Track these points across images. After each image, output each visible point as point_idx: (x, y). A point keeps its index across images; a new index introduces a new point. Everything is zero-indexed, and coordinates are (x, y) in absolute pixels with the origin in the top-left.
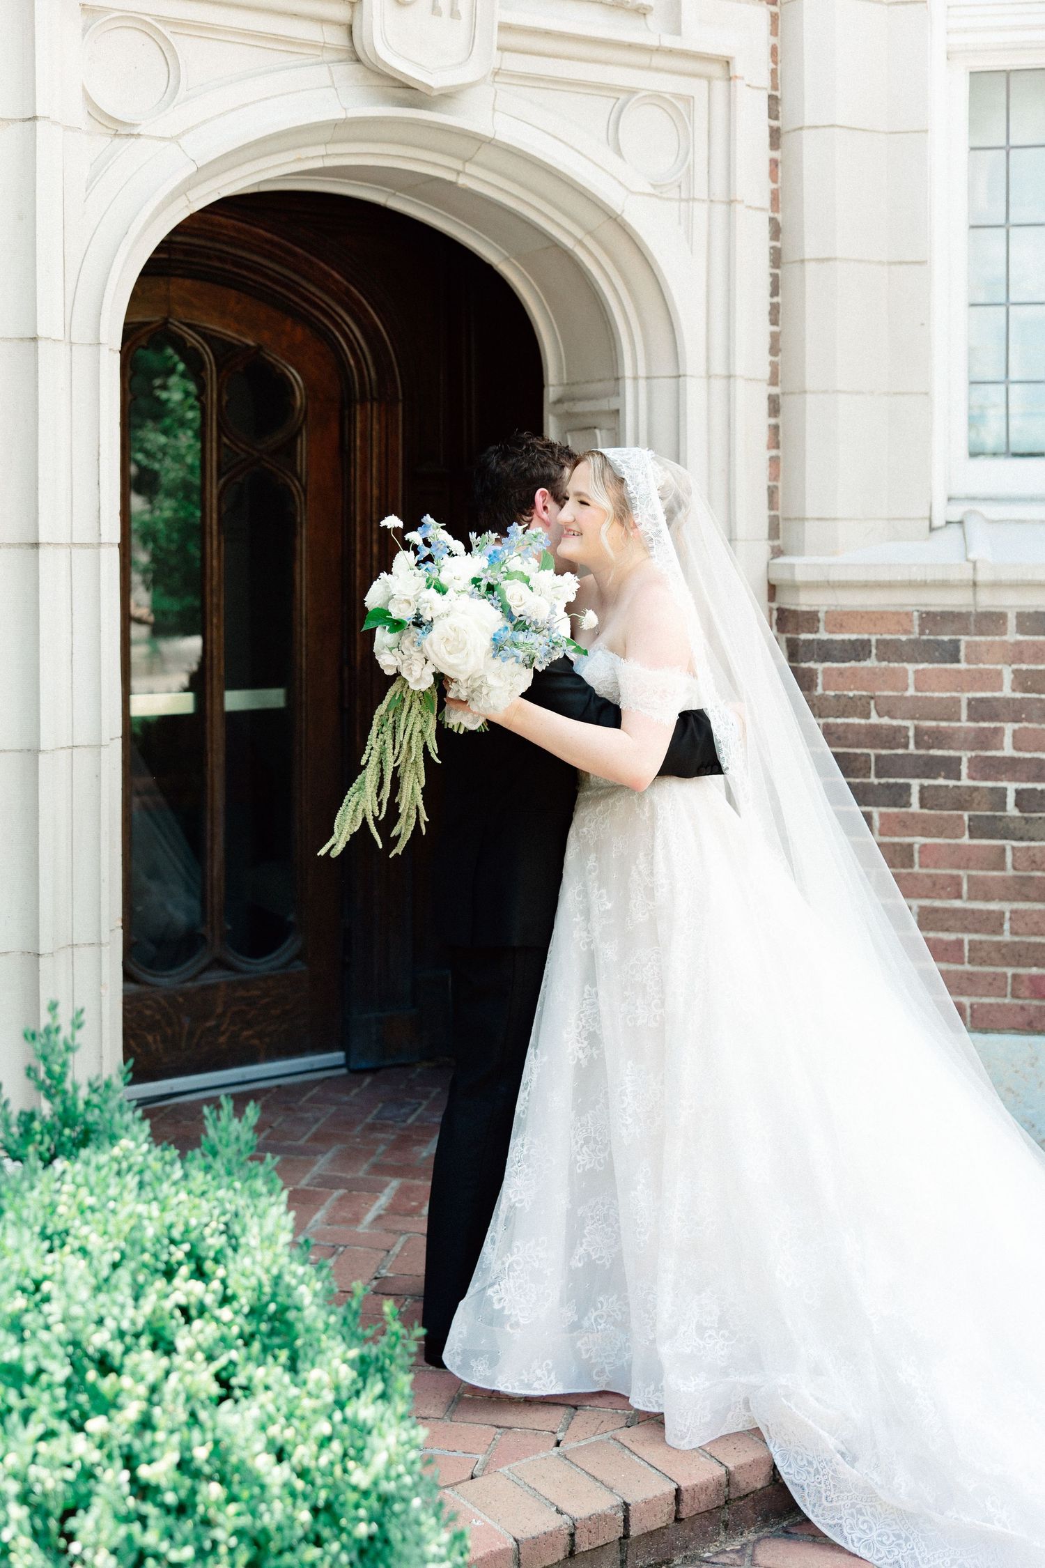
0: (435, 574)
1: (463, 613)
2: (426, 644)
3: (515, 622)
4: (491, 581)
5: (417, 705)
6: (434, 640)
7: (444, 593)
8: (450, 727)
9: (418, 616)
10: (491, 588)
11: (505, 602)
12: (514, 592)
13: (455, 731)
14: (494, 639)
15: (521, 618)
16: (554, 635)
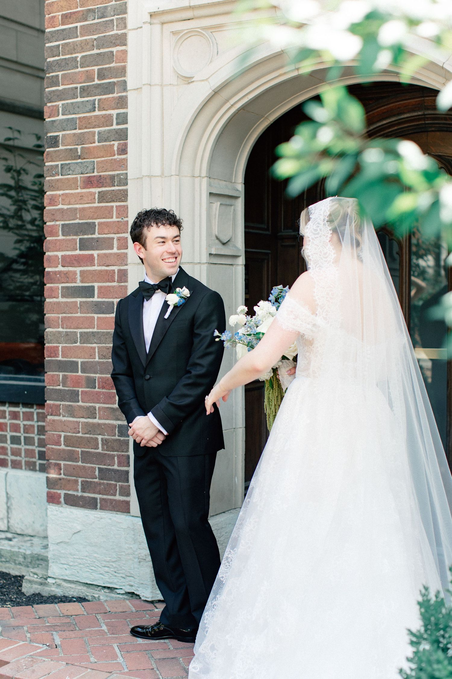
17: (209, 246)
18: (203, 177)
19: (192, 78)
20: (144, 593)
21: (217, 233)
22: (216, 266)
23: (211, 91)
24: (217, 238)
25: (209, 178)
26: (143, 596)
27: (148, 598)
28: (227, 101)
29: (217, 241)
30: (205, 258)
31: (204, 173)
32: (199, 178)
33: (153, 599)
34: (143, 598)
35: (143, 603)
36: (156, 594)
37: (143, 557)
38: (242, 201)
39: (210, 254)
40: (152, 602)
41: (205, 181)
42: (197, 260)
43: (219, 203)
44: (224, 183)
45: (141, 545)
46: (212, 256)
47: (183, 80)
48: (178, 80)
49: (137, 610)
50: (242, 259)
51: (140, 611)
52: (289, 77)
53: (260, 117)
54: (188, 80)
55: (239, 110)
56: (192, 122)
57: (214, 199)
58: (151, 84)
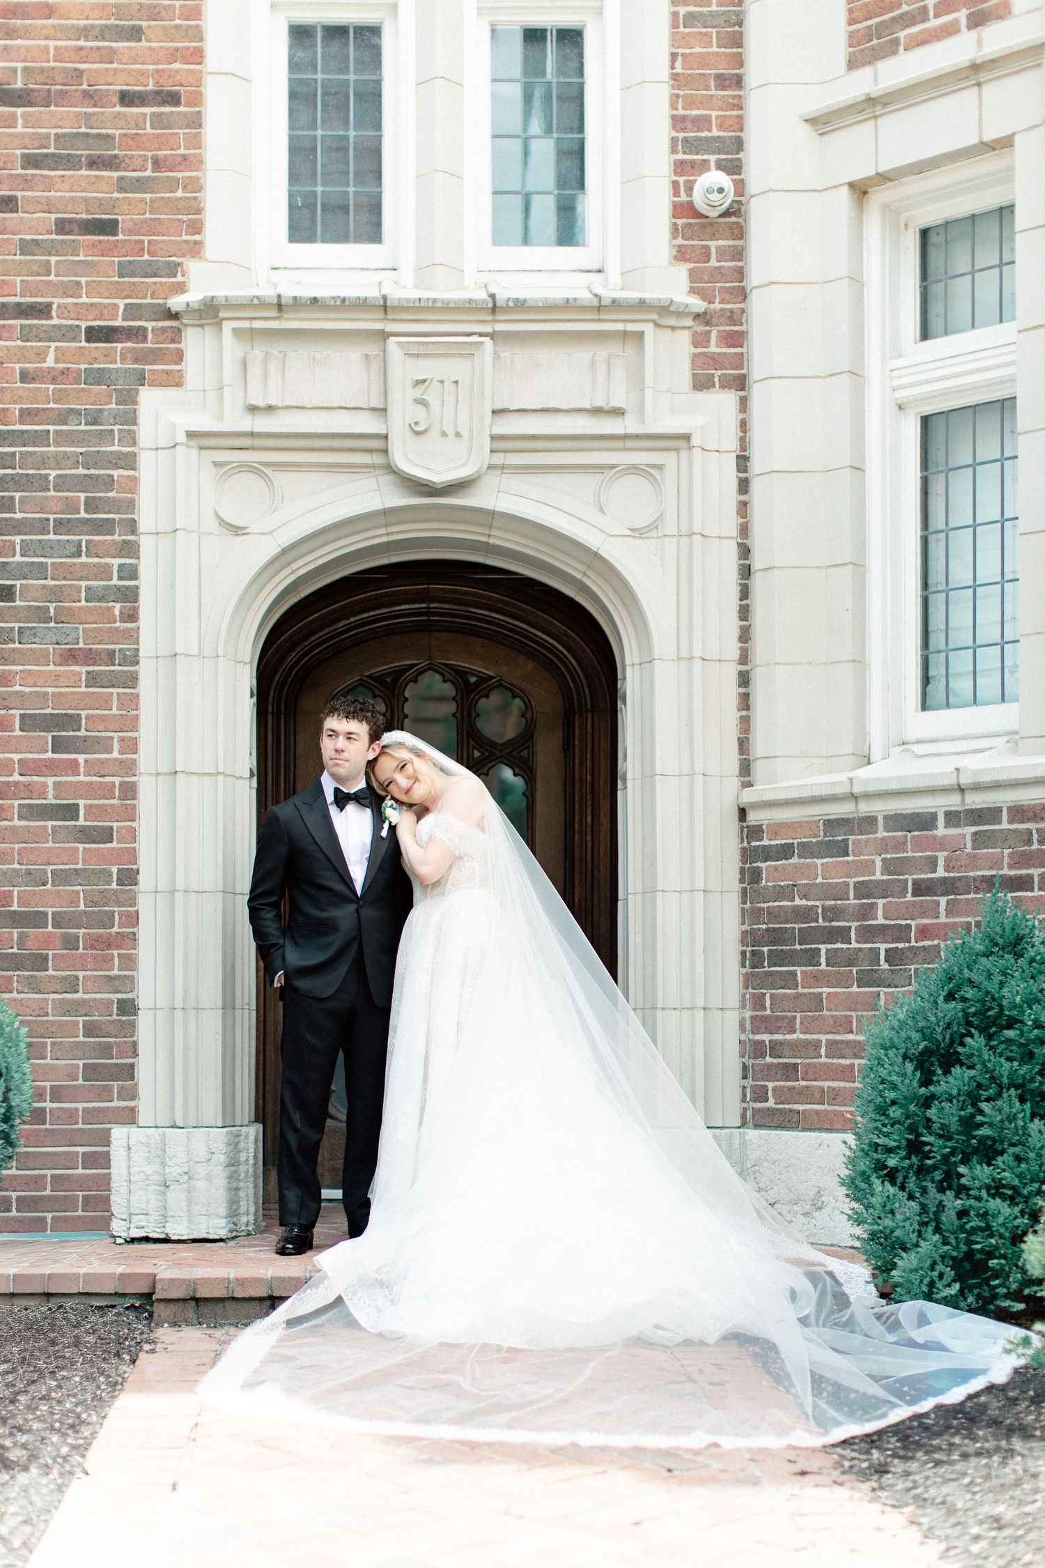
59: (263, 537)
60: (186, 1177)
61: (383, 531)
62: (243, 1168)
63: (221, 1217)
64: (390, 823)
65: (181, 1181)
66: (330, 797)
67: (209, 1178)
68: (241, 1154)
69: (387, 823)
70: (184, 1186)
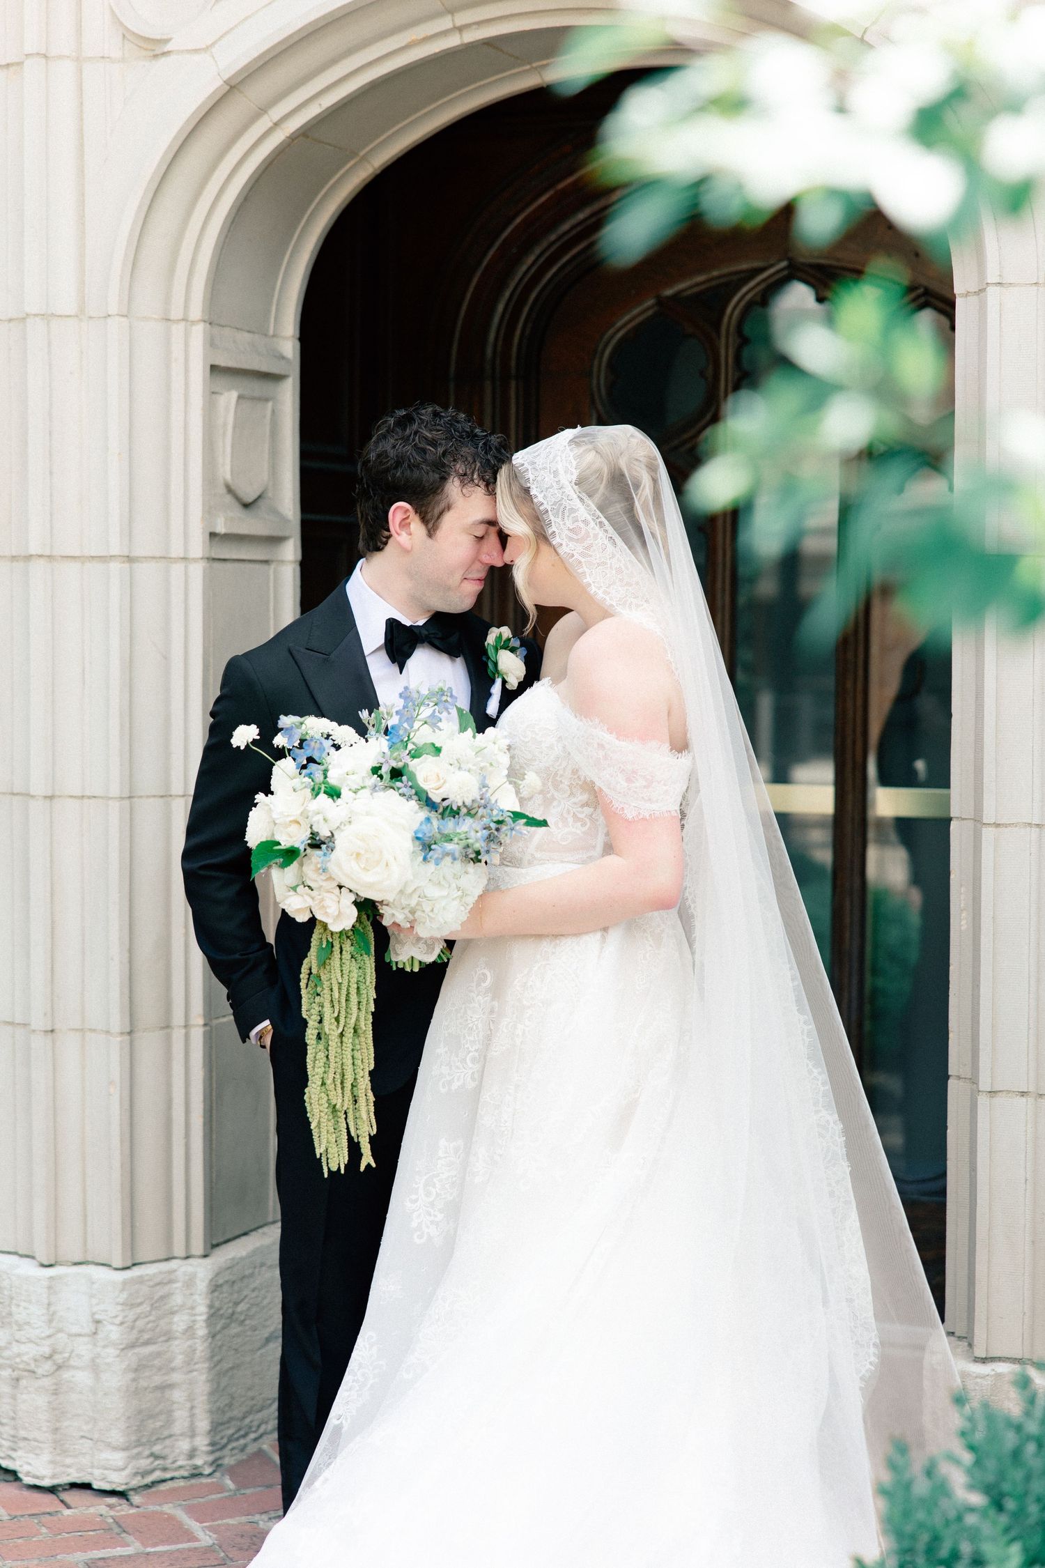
0: (319, 777)
1: (368, 814)
2: (332, 867)
3: (441, 810)
4: (394, 764)
5: (347, 947)
6: (341, 861)
7: (339, 796)
8: (400, 966)
9: (314, 835)
10: (396, 774)
11: (418, 786)
12: (425, 772)
13: (408, 969)
14: (418, 838)
15: (445, 804)
16: (495, 812)
17: (209, 511)
18: (193, 323)
19: (167, 41)
20: (30, 1464)
21: (228, 477)
22: (229, 565)
23: (219, 83)
24: (229, 490)
25: (210, 324)
26: (28, 1474)
27: (42, 1478)
28: (263, 111)
29: (228, 499)
30: (198, 546)
31: (196, 311)
32: (183, 324)
33: (55, 1482)
34: (28, 1480)
35: (26, 1493)
36: (63, 1466)
37: (28, 1364)
38: (294, 386)
39: (213, 535)
40: (52, 1490)
41: (198, 332)
42: (176, 550)
43: (234, 395)
44: (246, 335)
45: (22, 1332)
46: (217, 539)
47: (140, 47)
48: (123, 44)
49: (14, 1514)
50: (295, 545)
51: (22, 1516)
52: (437, 51)
53: (347, 155)
54: (155, 48)
55: (293, 138)
56: (165, 167)
57: (222, 381)
58: (47, 55)
59: (197, 58)
60: (47, 1367)
61: (445, 23)
62: (178, 1348)
63: (115, 1449)
64: (504, 682)
65: (40, 1371)
66: (372, 635)
67: (95, 1367)
68: (176, 1318)
69: (498, 682)
70: (46, 1382)
